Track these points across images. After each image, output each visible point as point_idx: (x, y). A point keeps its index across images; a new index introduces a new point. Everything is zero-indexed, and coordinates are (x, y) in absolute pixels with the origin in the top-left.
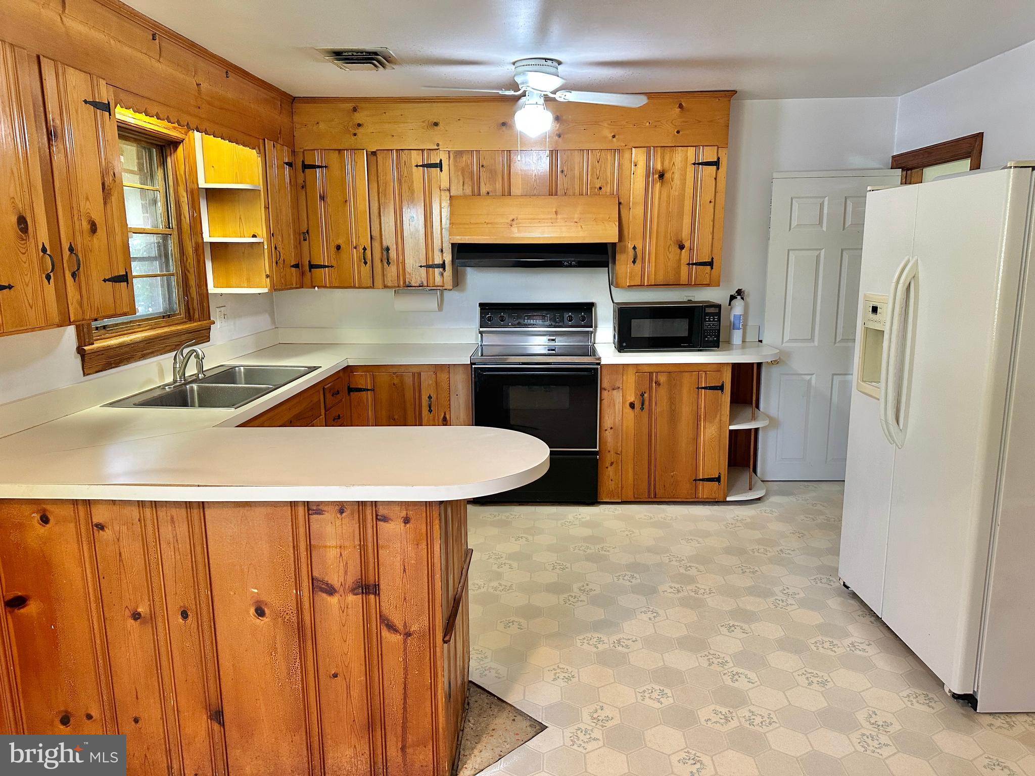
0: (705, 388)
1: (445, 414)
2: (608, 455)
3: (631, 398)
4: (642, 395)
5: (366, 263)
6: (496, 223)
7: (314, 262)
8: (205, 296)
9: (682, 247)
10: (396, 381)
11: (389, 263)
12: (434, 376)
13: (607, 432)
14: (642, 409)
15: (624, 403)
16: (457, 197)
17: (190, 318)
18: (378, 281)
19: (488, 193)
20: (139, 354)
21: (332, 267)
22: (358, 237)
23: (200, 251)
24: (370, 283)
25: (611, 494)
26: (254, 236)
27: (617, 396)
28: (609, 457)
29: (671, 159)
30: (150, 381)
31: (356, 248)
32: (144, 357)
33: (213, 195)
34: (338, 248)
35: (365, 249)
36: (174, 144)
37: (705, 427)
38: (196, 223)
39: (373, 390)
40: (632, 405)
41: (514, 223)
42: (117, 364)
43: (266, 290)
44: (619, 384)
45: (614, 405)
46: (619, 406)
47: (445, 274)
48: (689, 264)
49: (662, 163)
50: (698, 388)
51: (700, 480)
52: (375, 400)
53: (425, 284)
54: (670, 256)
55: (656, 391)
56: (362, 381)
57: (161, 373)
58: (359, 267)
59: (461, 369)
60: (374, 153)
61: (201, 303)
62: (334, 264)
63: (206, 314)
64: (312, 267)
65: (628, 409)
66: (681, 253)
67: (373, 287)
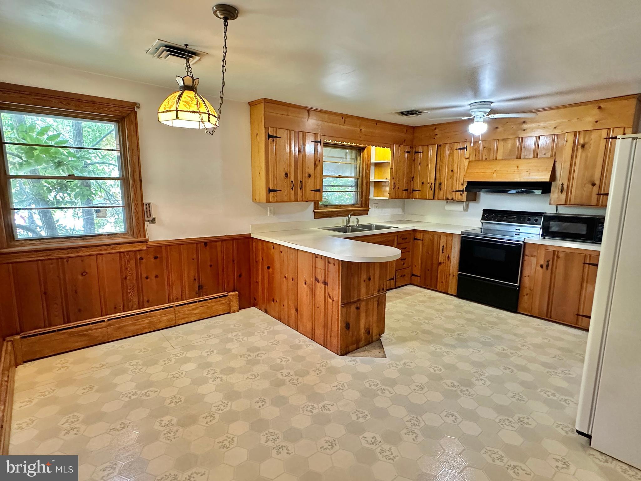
0: (589, 264)
1: (449, 254)
2: (525, 290)
3: (542, 262)
4: (548, 261)
5: (431, 189)
6: (486, 173)
7: (415, 189)
8: (368, 199)
9: (594, 185)
10: (431, 238)
11: (440, 190)
12: (446, 237)
13: (526, 278)
14: (547, 269)
15: (537, 264)
16: (472, 161)
17: (362, 206)
18: (436, 197)
19: (486, 159)
20: (336, 215)
21: (420, 191)
22: (430, 180)
23: (368, 184)
24: (432, 198)
25: (525, 309)
26: (386, 179)
27: (534, 260)
28: (526, 291)
29: (589, 137)
30: (338, 224)
31: (429, 183)
32: (337, 216)
33: (377, 165)
34: (423, 183)
35: (432, 184)
36: (363, 149)
37: (586, 286)
38: (368, 175)
39: (422, 240)
40: (542, 266)
41: (495, 172)
42: (326, 217)
43: (387, 198)
44: (535, 254)
45: (531, 265)
46: (533, 266)
47: (463, 195)
48: (598, 194)
49: (584, 139)
50: (584, 263)
51: (581, 315)
52: (423, 244)
53: (454, 199)
54: (585, 189)
55: (557, 261)
56: (419, 236)
57: (343, 222)
58: (429, 191)
59: (457, 236)
60: (440, 145)
61: (366, 201)
62: (421, 189)
63: (367, 205)
64: (414, 190)
65: (539, 268)
66: (593, 188)
67: (434, 199)
